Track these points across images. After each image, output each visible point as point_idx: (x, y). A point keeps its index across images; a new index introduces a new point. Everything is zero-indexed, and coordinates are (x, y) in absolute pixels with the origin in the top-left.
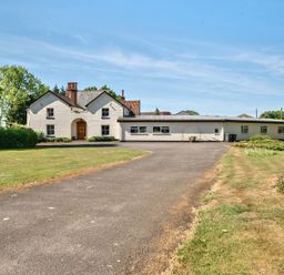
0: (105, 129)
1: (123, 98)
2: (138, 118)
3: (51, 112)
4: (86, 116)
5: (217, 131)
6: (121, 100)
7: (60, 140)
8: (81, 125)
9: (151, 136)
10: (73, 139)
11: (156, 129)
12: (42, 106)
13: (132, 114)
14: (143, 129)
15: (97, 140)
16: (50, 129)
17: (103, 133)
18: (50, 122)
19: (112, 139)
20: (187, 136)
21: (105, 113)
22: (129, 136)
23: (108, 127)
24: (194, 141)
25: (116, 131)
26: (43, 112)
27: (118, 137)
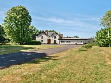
0: (55, 41)
1: (59, 34)
2: (63, 39)
3: (42, 37)
4: (51, 38)
5: (82, 42)
6: (59, 35)
7: (45, 44)
8: (49, 40)
9: (66, 43)
10: (48, 43)
11: (67, 41)
12: (41, 36)
13: (61, 38)
14: (64, 41)
15: (53, 44)
16: (42, 41)
17: (55, 42)
18: (42, 40)
19: (57, 44)
20: (75, 43)
21: (55, 37)
22: (61, 43)
23: (56, 41)
24: (76, 44)
25: (58, 42)
26: (41, 37)
27: (58, 43)
